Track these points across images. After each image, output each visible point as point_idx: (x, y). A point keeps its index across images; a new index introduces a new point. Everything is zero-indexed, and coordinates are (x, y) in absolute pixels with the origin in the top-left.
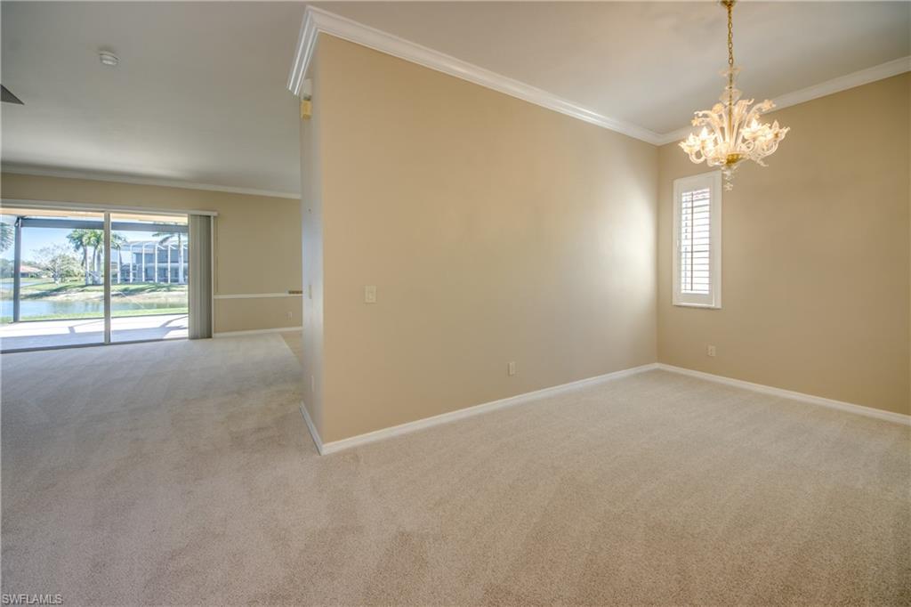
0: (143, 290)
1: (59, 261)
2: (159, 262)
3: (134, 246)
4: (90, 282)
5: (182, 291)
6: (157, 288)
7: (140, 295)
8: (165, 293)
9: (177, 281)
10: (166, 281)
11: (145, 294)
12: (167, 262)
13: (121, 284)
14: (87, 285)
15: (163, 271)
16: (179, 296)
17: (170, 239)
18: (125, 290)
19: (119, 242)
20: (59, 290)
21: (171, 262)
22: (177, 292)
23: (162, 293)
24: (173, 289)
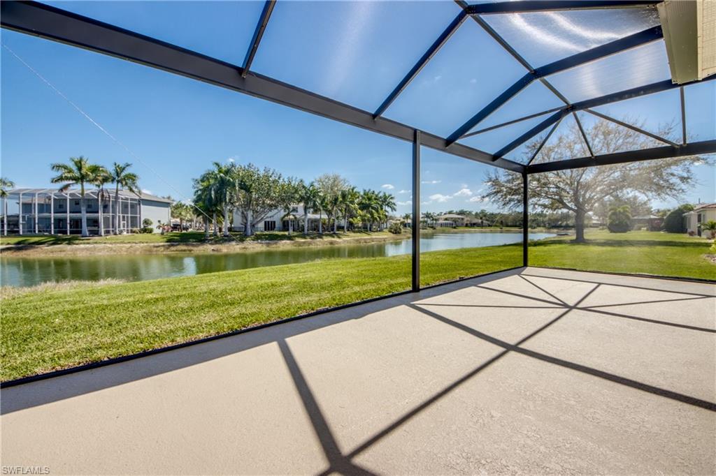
2: (55, 213)
3: (23, 194)
5: (88, 243)
6: (57, 241)
7: (39, 249)
8: (69, 247)
9: (80, 232)
10: (64, 232)
11: (45, 247)
12: (66, 212)
15: (61, 222)
16: (87, 249)
17: (71, 187)
18: (19, 243)
21: (70, 212)
22: (82, 246)
23: (63, 246)
24: (77, 242)
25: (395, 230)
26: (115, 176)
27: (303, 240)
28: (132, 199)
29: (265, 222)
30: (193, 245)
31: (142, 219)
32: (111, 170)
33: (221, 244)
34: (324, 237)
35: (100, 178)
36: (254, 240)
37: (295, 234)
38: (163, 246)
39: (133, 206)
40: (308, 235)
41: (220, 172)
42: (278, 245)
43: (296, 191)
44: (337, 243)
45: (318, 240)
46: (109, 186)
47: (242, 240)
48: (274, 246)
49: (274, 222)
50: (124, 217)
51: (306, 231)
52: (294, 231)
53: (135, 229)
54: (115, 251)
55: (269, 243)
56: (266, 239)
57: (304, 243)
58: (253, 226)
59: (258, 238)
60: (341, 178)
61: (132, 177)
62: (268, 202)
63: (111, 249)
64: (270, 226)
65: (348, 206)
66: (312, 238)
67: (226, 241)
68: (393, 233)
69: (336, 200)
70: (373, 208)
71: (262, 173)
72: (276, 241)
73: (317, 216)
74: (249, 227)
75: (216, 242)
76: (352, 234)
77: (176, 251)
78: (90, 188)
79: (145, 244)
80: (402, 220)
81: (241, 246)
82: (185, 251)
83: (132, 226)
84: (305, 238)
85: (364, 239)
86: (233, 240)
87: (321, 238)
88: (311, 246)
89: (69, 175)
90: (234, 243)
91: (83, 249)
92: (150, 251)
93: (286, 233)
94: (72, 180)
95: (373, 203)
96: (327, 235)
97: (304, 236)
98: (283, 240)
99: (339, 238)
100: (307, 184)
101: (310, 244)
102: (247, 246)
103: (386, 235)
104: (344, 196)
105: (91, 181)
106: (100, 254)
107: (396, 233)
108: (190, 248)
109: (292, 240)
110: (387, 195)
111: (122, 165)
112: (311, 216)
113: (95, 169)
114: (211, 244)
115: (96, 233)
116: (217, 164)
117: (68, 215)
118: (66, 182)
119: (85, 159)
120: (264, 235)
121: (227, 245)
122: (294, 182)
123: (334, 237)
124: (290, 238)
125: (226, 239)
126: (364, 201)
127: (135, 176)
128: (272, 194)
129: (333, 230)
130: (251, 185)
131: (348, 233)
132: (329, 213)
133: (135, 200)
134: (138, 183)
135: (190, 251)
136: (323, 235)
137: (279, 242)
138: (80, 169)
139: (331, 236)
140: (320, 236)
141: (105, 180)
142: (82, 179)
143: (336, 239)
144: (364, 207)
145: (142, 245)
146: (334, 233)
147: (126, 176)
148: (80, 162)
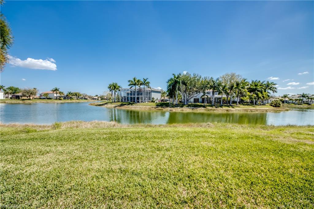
0: (125, 104)
1: (108, 95)
3: (124, 90)
4: (113, 101)
5: (136, 105)
6: (129, 104)
7: (124, 106)
9: (134, 102)
10: (132, 101)
11: (126, 106)
12: (132, 95)
13: (121, 102)
14: (113, 102)
15: (131, 98)
16: (135, 107)
17: (133, 87)
18: (121, 104)
19: (120, 89)
20: (106, 103)
22: (134, 106)
23: (130, 106)
24: (133, 104)
25: (275, 105)
26: (144, 83)
27: (211, 108)
28: (149, 91)
29: (194, 99)
30: (164, 108)
31: (152, 97)
32: (142, 81)
33: (174, 108)
34: (223, 107)
35: (140, 84)
36: (187, 107)
37: (208, 105)
38: (155, 107)
39: (149, 93)
40: (214, 105)
41: (175, 77)
42: (197, 110)
43: (208, 83)
44: (231, 111)
45: (220, 108)
46: (142, 86)
47: (182, 107)
48: (196, 110)
49: (198, 99)
50: (147, 97)
51: (213, 104)
52: (207, 103)
53: (150, 101)
54: (141, 108)
55: (193, 109)
56: (193, 106)
57: (211, 109)
58: (188, 100)
59: (189, 106)
60: (237, 74)
61: (148, 83)
62: (195, 89)
63: (140, 108)
64: (196, 100)
65: (240, 90)
66: (216, 107)
67: (176, 106)
68: (273, 106)
69: (232, 87)
70: (258, 91)
71: (192, 76)
72: (197, 108)
73: (220, 96)
74: (186, 101)
75: (172, 107)
76: (242, 106)
77: (158, 109)
78: (137, 87)
79: (150, 106)
80: (281, 98)
81: (181, 109)
82: (160, 110)
83: (149, 100)
84: (212, 107)
85: (250, 109)
86: (179, 106)
87: (221, 107)
88: (215, 112)
89: (132, 83)
90: (179, 108)
91: (134, 107)
92: (150, 109)
93: (203, 104)
94: (133, 85)
95: (259, 88)
96: (225, 106)
97: (212, 106)
98: (200, 107)
99: (233, 108)
100: (215, 79)
101: (214, 110)
102: (183, 109)
103: (267, 107)
104: (238, 84)
105: (137, 85)
106: (137, 109)
107: (276, 107)
108: (163, 109)
109: (205, 107)
110: (270, 82)
111: (145, 79)
112: (217, 96)
113: (138, 81)
114: (170, 107)
115: (138, 102)
116: (173, 74)
117: (129, 96)
118: (131, 86)
119: (136, 78)
120: (192, 105)
121: (176, 108)
122: (207, 79)
123: (229, 107)
124: (204, 107)
125: (177, 106)
126: (252, 87)
127: (149, 82)
128: (197, 86)
129: (229, 103)
130: (187, 82)
131: (239, 105)
132: (228, 94)
133: (150, 91)
134: (150, 85)
135: (162, 110)
136: (223, 106)
137: (199, 108)
138: (135, 81)
139: (228, 106)
140: (221, 106)
141: (141, 84)
142: (135, 84)
143: (231, 108)
144: (251, 90)
145: (149, 106)
146: (230, 105)
147: (147, 82)
148: (135, 79)
